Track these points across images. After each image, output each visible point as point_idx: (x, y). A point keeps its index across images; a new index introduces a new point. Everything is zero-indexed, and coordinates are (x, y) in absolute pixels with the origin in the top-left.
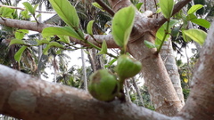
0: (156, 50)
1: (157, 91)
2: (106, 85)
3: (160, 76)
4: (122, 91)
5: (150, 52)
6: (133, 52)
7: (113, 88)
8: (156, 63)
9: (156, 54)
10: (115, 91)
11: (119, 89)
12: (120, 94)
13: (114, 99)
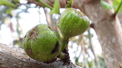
0: (113, 11)
1: (112, 56)
2: (45, 43)
3: (117, 40)
4: (65, 51)
5: (107, 14)
6: (89, 13)
7: (53, 47)
8: (113, 26)
9: (114, 16)
10: (55, 50)
11: (60, 48)
12: (63, 54)
13: (54, 60)
